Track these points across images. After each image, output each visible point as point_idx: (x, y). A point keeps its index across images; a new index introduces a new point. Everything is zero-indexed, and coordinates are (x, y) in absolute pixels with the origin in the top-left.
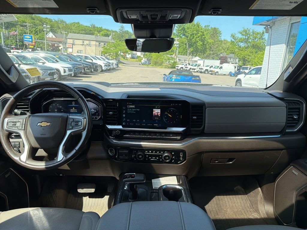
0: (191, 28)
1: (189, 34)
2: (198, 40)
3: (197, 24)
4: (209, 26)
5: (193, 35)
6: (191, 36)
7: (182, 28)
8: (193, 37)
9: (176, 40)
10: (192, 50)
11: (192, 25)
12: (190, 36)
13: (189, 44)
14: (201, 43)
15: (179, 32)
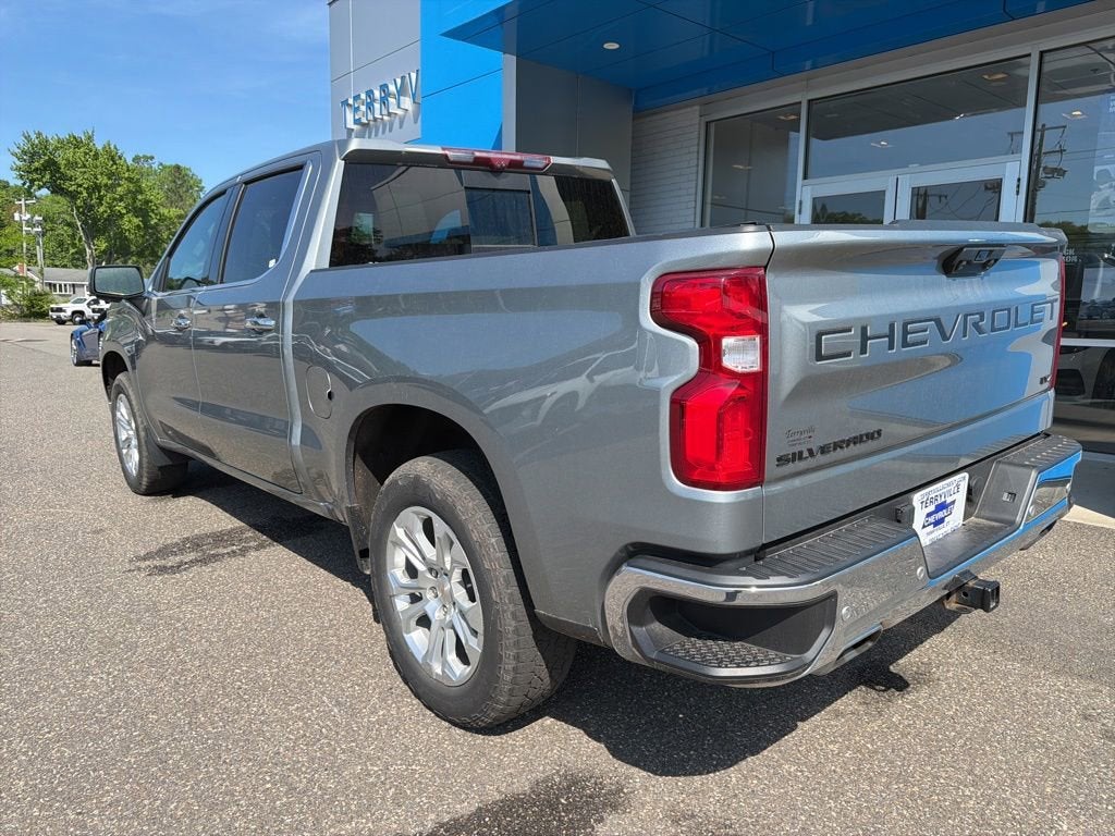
0: (85, 166)
1: (81, 186)
2: (124, 211)
3: (104, 148)
4: (152, 158)
5: (99, 192)
6: (90, 195)
7: (42, 161)
8: (100, 199)
9: (23, 208)
10: (104, 246)
11: (86, 154)
12: (85, 194)
13: (84, 223)
14: (136, 221)
15: (30, 177)
